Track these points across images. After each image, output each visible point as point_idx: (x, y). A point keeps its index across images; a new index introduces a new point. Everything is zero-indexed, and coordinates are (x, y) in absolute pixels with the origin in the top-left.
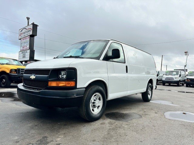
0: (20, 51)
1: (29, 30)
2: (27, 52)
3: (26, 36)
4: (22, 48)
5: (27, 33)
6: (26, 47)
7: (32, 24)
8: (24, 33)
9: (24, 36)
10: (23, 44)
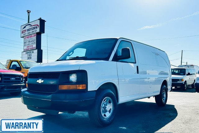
0: (24, 51)
1: (36, 26)
2: (33, 52)
3: (31, 33)
4: (26, 48)
5: (32, 31)
6: (32, 46)
7: (39, 19)
8: (28, 30)
9: (28, 33)
10: (27, 44)
